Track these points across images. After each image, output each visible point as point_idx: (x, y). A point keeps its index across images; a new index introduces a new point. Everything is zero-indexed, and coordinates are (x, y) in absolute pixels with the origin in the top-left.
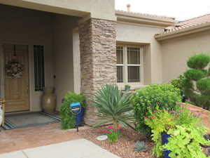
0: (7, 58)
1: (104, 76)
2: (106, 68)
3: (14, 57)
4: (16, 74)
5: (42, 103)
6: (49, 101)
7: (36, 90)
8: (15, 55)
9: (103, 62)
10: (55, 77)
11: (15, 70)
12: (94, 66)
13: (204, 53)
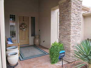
0: (20, 22)
1: (76, 33)
3: (23, 22)
4: (24, 29)
5: (34, 42)
6: (37, 41)
7: (32, 36)
8: (23, 21)
10: (39, 30)
11: (24, 27)
12: (72, 28)
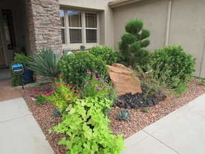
1: (48, 39)
2: (49, 30)
9: (46, 24)
12: (36, 29)
13: (138, 20)
